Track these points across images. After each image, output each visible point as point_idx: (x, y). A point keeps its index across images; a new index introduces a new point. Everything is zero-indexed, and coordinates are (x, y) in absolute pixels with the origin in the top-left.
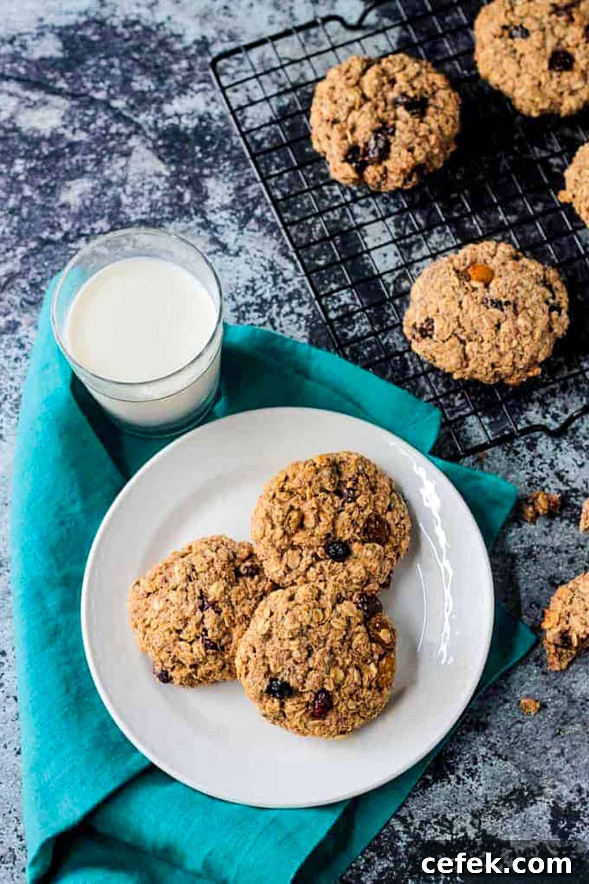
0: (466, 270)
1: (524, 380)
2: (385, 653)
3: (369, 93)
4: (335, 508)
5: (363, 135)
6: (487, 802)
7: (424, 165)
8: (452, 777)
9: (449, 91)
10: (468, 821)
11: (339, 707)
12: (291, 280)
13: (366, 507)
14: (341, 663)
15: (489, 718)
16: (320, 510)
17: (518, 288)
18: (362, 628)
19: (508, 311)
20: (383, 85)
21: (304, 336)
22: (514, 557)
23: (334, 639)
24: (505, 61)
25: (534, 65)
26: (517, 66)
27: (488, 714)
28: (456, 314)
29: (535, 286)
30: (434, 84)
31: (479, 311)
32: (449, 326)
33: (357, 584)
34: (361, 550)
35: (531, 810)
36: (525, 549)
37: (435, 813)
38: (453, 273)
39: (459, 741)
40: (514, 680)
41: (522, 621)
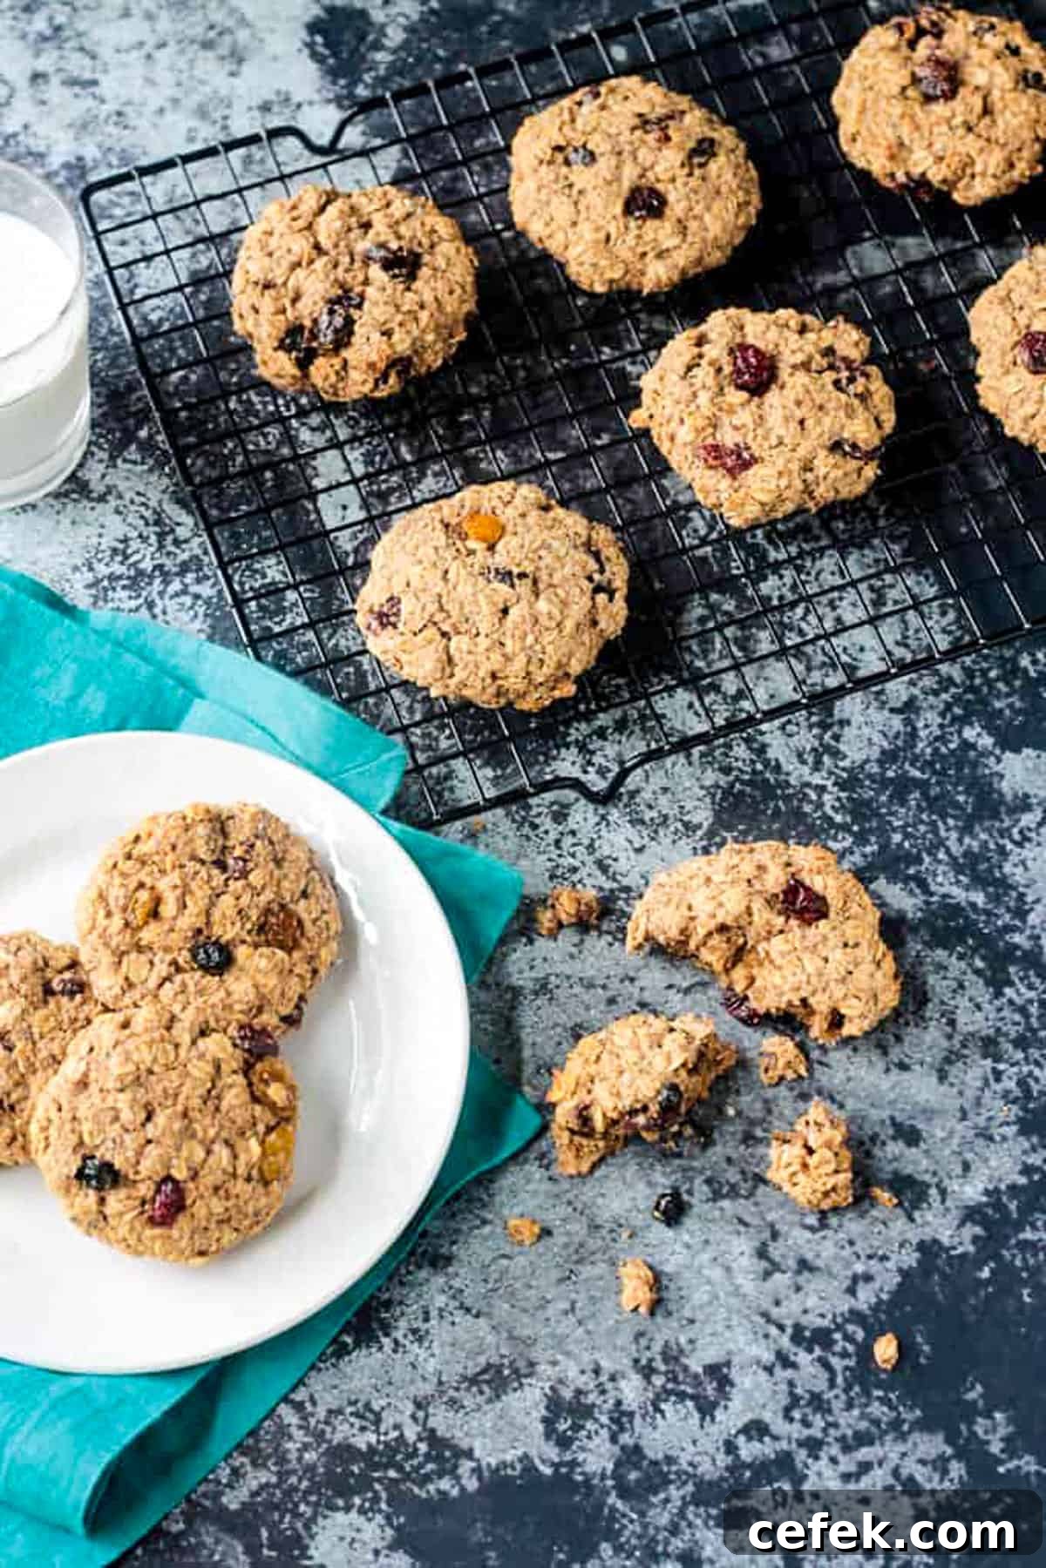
0: (459, 524)
1: (547, 703)
2: (278, 1124)
3: (325, 243)
4: (212, 889)
5: (311, 307)
6: (440, 1383)
7: (409, 359)
8: (385, 1341)
9: (457, 243)
10: (408, 1413)
11: (194, 1209)
12: (186, 541)
13: (263, 888)
14: (200, 1134)
15: (455, 1248)
16: (186, 890)
17: (543, 553)
18: (240, 1079)
19: (524, 587)
20: (350, 230)
21: (200, 631)
22: (516, 992)
23: (191, 1094)
24: (555, 200)
25: (600, 209)
26: (572, 209)
27: (454, 1243)
28: (438, 590)
29: (572, 551)
30: (433, 231)
31: (475, 585)
32: (423, 609)
33: (242, 1012)
34: (249, 957)
35: (512, 1400)
36: (537, 980)
37: (353, 1398)
38: (439, 526)
39: (402, 1284)
40: (501, 1189)
41: (521, 1093)
